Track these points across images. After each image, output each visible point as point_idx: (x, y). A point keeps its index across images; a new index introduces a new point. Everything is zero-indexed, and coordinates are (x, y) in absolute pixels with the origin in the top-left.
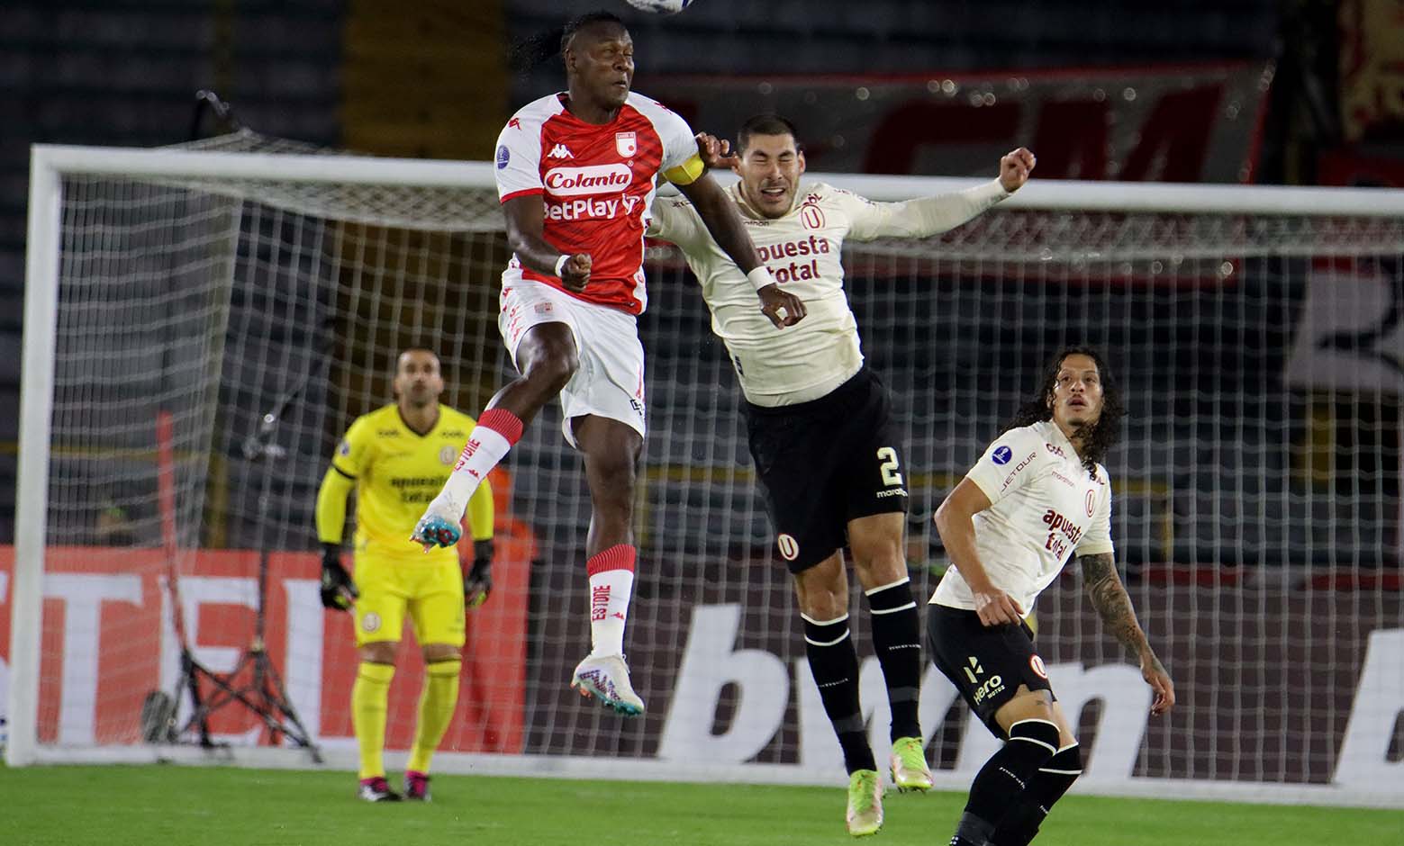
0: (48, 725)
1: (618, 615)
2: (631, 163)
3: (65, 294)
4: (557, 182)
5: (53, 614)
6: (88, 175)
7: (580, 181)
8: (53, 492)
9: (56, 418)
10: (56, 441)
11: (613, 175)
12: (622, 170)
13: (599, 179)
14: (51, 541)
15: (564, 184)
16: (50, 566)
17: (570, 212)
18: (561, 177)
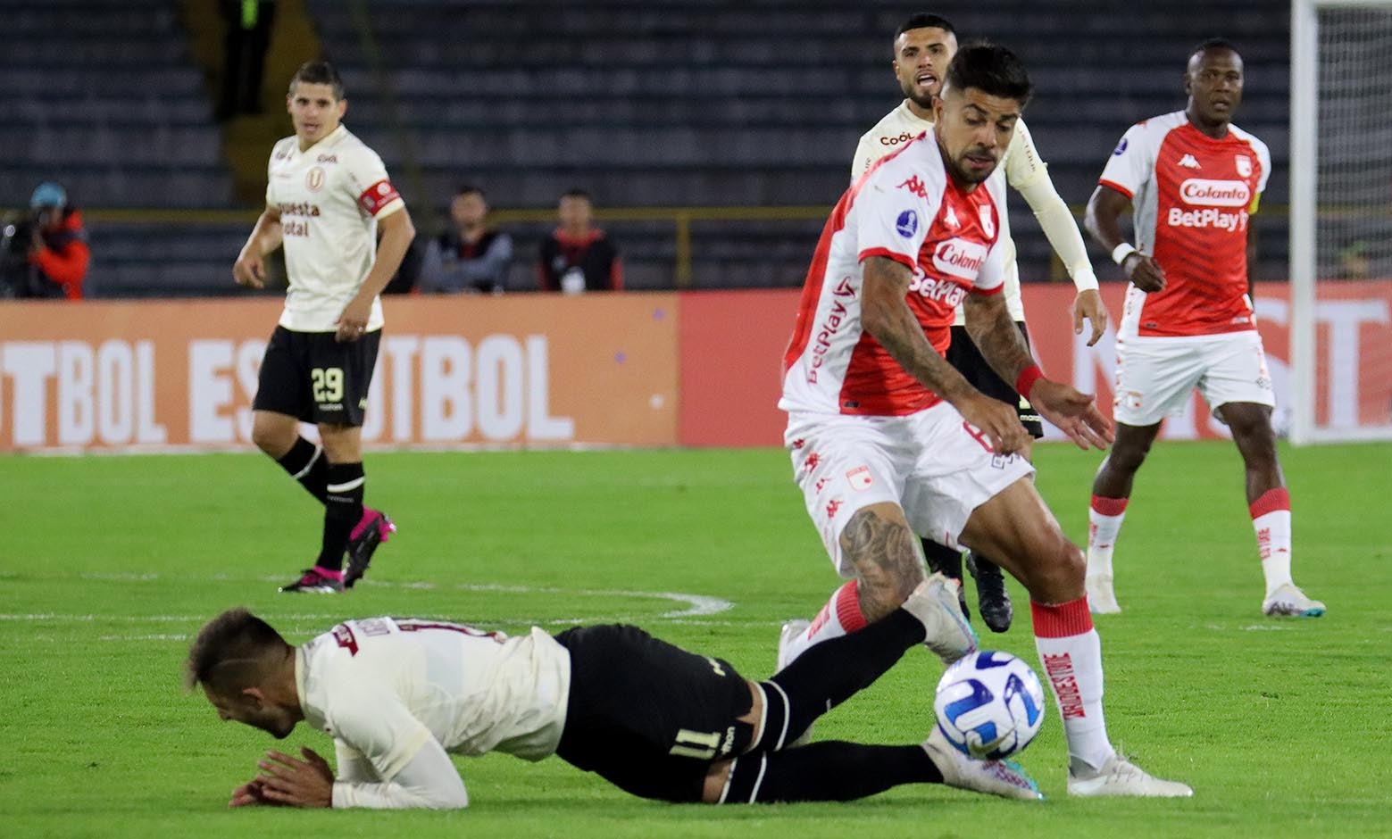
0: (1322, 413)
1: (1282, 550)
2: (1248, 182)
3: (1323, 95)
4: (1192, 191)
5: (1322, 333)
6: (1339, 10)
7: (1210, 193)
8: (1320, 242)
9: (1321, 188)
10: (1321, 204)
11: (1235, 191)
12: (1242, 187)
13: (1224, 193)
14: (1320, 278)
15: (1197, 194)
16: (1320, 297)
17: (1200, 220)
18: (1196, 187)
